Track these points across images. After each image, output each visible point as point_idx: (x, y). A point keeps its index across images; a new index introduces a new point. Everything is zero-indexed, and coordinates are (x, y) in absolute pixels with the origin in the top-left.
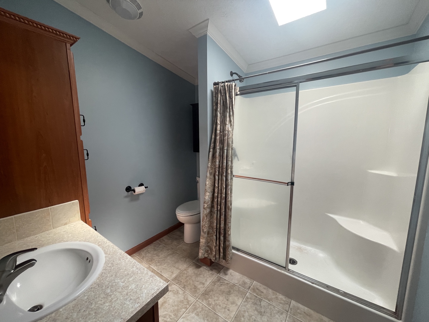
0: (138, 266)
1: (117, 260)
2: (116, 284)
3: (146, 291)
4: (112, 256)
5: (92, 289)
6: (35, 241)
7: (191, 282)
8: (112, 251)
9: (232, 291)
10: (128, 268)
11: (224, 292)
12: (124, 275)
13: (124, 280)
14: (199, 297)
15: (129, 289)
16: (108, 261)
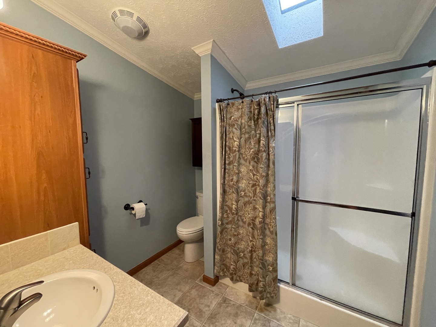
0: (153, 294)
1: (128, 288)
2: (132, 317)
3: (166, 323)
4: (122, 284)
5: (106, 323)
6: (33, 271)
7: (196, 305)
8: (121, 279)
9: (239, 312)
10: (142, 297)
11: (230, 314)
12: (139, 306)
13: (140, 311)
14: (205, 321)
15: (148, 321)
16: (119, 290)
